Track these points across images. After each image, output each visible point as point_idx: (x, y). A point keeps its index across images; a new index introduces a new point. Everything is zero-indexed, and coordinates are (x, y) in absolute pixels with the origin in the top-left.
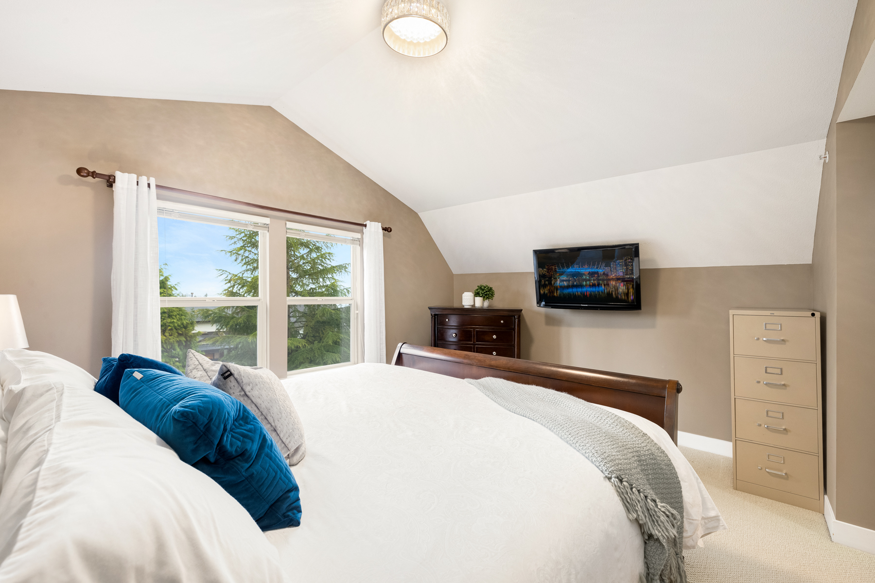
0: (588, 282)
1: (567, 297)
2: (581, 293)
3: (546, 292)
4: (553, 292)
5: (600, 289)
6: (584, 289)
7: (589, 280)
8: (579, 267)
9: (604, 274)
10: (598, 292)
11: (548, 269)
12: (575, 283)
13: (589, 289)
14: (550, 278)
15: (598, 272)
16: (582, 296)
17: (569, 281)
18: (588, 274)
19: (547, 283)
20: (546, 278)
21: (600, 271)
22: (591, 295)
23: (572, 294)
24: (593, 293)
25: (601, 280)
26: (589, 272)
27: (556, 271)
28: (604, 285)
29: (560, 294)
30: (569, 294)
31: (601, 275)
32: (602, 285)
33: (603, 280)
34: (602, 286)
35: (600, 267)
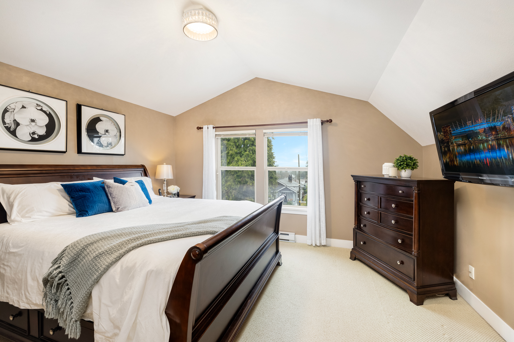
0: (485, 145)
1: (467, 166)
2: (480, 161)
3: (448, 160)
4: (453, 161)
5: (502, 153)
6: (483, 155)
7: (487, 141)
8: (472, 124)
9: (504, 128)
10: (501, 158)
11: (445, 132)
12: (472, 147)
13: (489, 155)
14: (448, 143)
15: (495, 126)
16: (482, 165)
17: (464, 145)
18: (484, 131)
19: (446, 149)
20: (444, 144)
21: (499, 124)
22: (491, 163)
23: (471, 161)
24: (494, 160)
25: (501, 139)
26: (485, 129)
27: (451, 133)
28: (507, 147)
29: (460, 163)
30: (468, 162)
31: (500, 130)
32: (503, 147)
33: (505, 139)
34: (504, 149)
35: (498, 117)
